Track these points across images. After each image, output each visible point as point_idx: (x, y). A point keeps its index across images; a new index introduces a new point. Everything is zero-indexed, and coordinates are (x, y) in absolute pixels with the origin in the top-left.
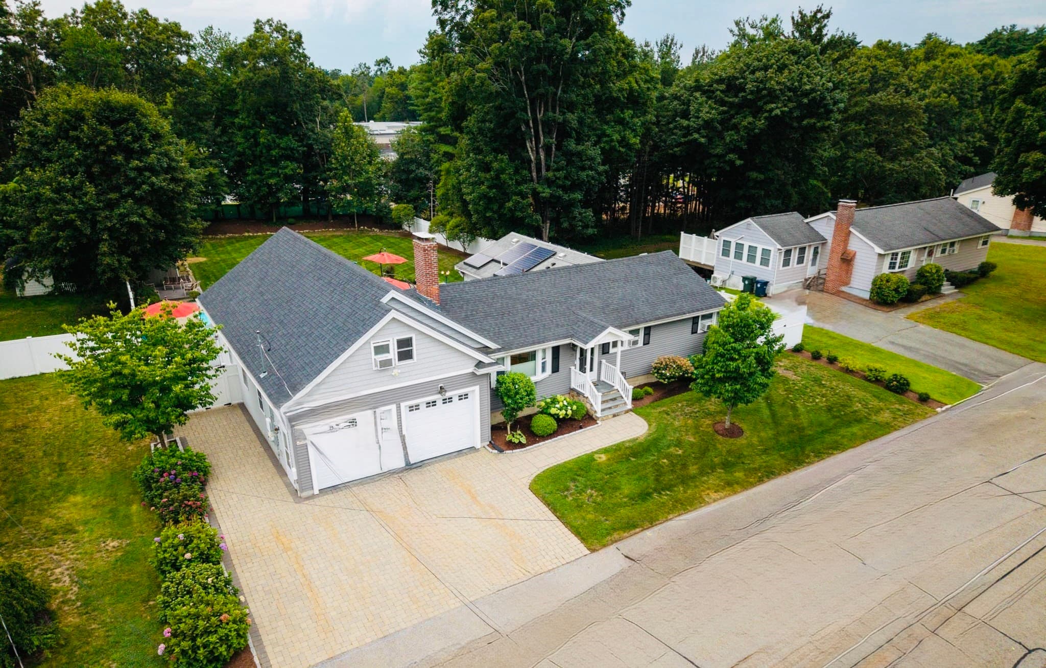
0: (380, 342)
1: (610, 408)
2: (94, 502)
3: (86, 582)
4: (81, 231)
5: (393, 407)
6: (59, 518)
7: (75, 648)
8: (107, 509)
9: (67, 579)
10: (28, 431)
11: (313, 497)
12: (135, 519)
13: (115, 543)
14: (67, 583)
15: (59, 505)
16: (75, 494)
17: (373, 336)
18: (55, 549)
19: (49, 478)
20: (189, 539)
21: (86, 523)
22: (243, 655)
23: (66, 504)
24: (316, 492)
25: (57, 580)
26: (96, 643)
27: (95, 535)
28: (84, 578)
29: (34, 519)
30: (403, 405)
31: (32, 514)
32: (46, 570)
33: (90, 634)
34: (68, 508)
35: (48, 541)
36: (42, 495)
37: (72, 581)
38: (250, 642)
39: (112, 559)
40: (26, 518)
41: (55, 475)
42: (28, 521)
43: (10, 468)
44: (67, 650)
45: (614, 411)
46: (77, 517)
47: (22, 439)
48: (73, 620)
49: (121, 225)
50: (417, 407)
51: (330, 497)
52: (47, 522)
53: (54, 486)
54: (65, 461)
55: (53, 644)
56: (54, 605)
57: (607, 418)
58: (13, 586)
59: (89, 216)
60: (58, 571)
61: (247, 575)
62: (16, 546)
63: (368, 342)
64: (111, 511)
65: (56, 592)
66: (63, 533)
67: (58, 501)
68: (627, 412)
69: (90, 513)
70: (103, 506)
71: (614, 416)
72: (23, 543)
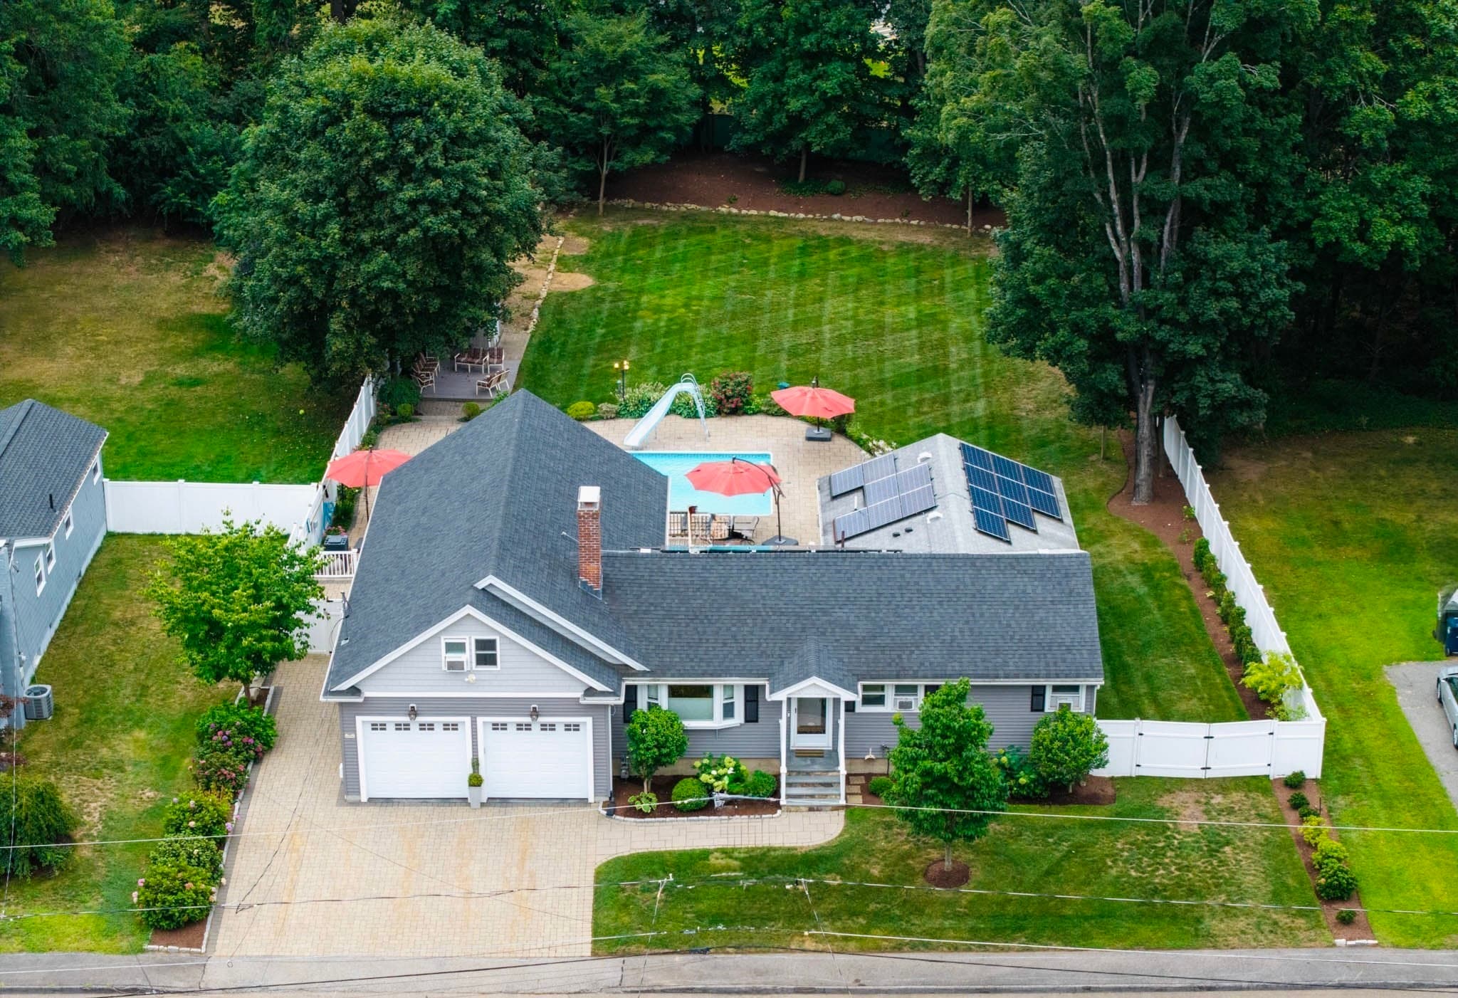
0: (455, 638)
1: (812, 796)
2: (154, 743)
3: (111, 823)
4: (311, 292)
5: (467, 720)
6: (116, 751)
7: (79, 877)
8: (161, 755)
9: (97, 815)
10: (133, 630)
11: (359, 803)
12: (180, 774)
13: (151, 794)
14: (96, 820)
15: (122, 737)
16: (141, 728)
17: (444, 630)
18: (99, 783)
19: (127, 701)
20: (200, 808)
21: (136, 764)
22: (198, 927)
23: (128, 738)
24: (364, 799)
25: (89, 814)
26: (95, 878)
27: (139, 780)
28: (112, 819)
29: (95, 745)
30: (480, 720)
31: (95, 740)
32: (85, 801)
33: (94, 869)
34: (127, 742)
35: (97, 774)
36: (112, 720)
37: (100, 819)
38: (210, 918)
39: (141, 809)
40: (88, 742)
41: (133, 699)
42: (89, 746)
43: (96, 676)
44: (72, 876)
45: (815, 802)
46: (132, 755)
47: (122, 639)
48: (87, 853)
49: (368, 288)
50: (504, 726)
51: (374, 810)
52: (104, 752)
53: (128, 711)
54: (150, 683)
55: (63, 865)
56: (78, 834)
57: (797, 809)
58: (43, 802)
59: (326, 268)
60: (93, 805)
61: (244, 862)
62: (69, 770)
63: (437, 635)
64: (163, 758)
65: (84, 824)
66: (113, 769)
67: (123, 731)
68: (837, 808)
69: (147, 754)
70: (159, 750)
71: (811, 809)
72: (76, 768)
